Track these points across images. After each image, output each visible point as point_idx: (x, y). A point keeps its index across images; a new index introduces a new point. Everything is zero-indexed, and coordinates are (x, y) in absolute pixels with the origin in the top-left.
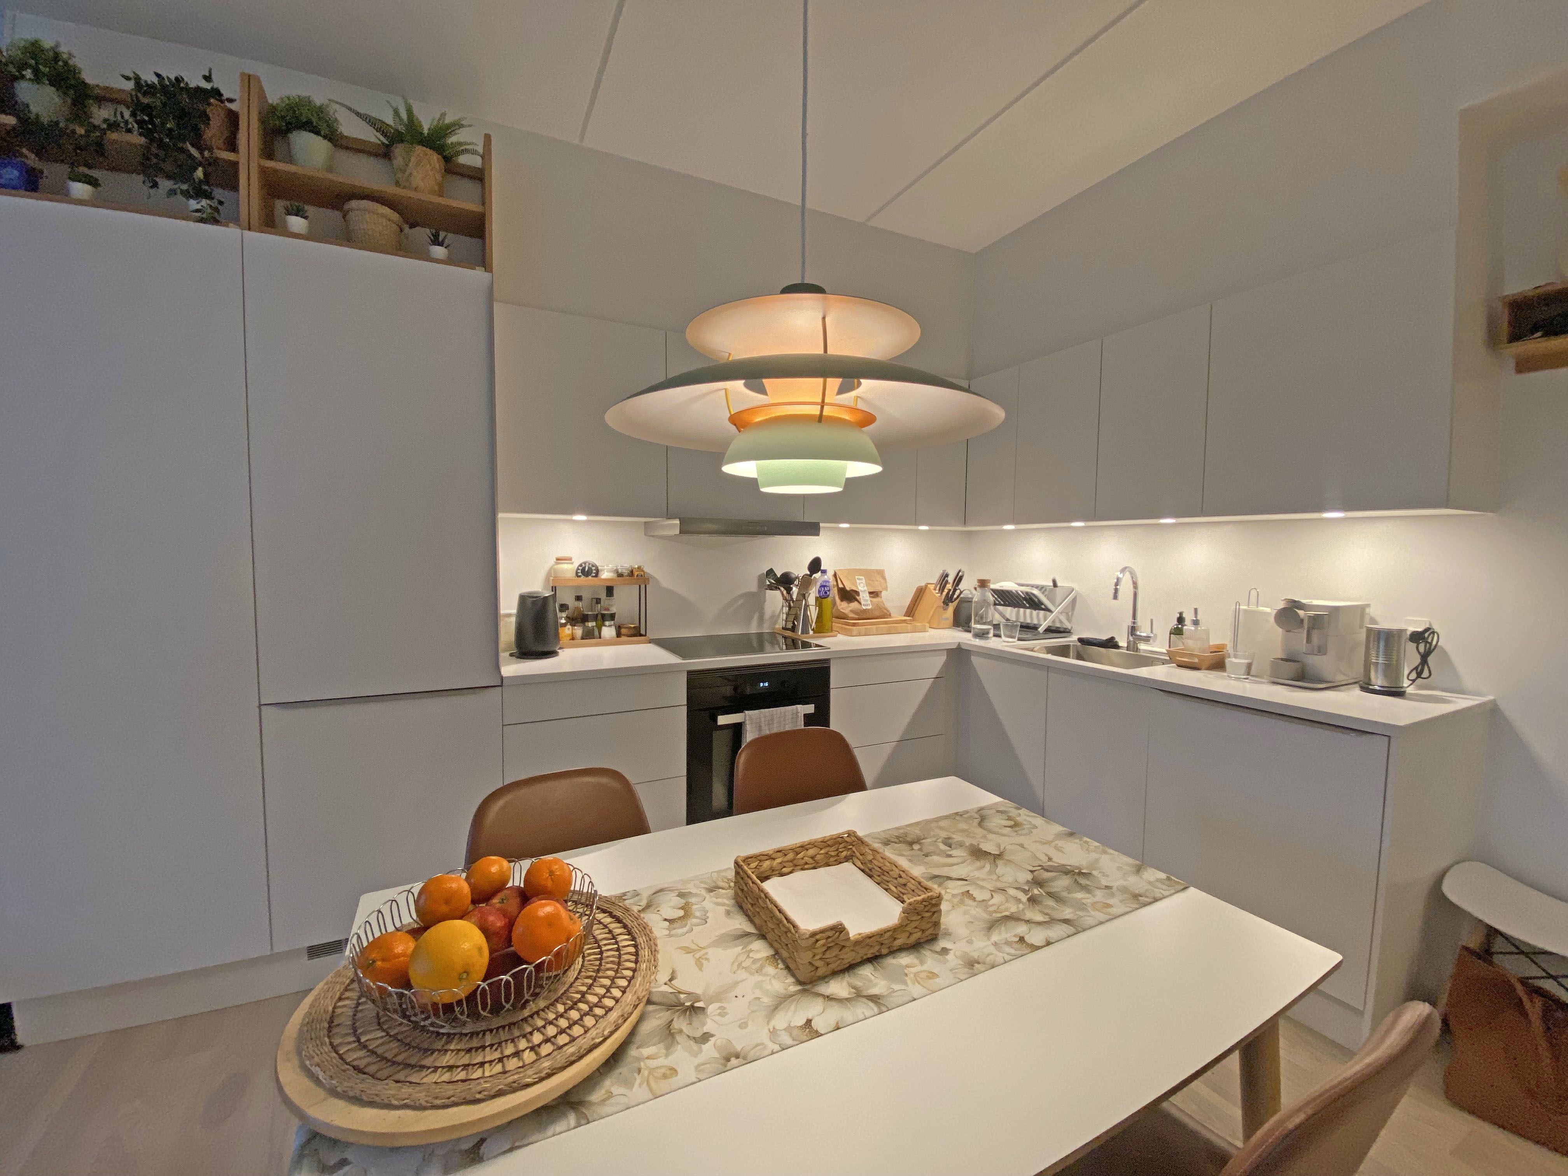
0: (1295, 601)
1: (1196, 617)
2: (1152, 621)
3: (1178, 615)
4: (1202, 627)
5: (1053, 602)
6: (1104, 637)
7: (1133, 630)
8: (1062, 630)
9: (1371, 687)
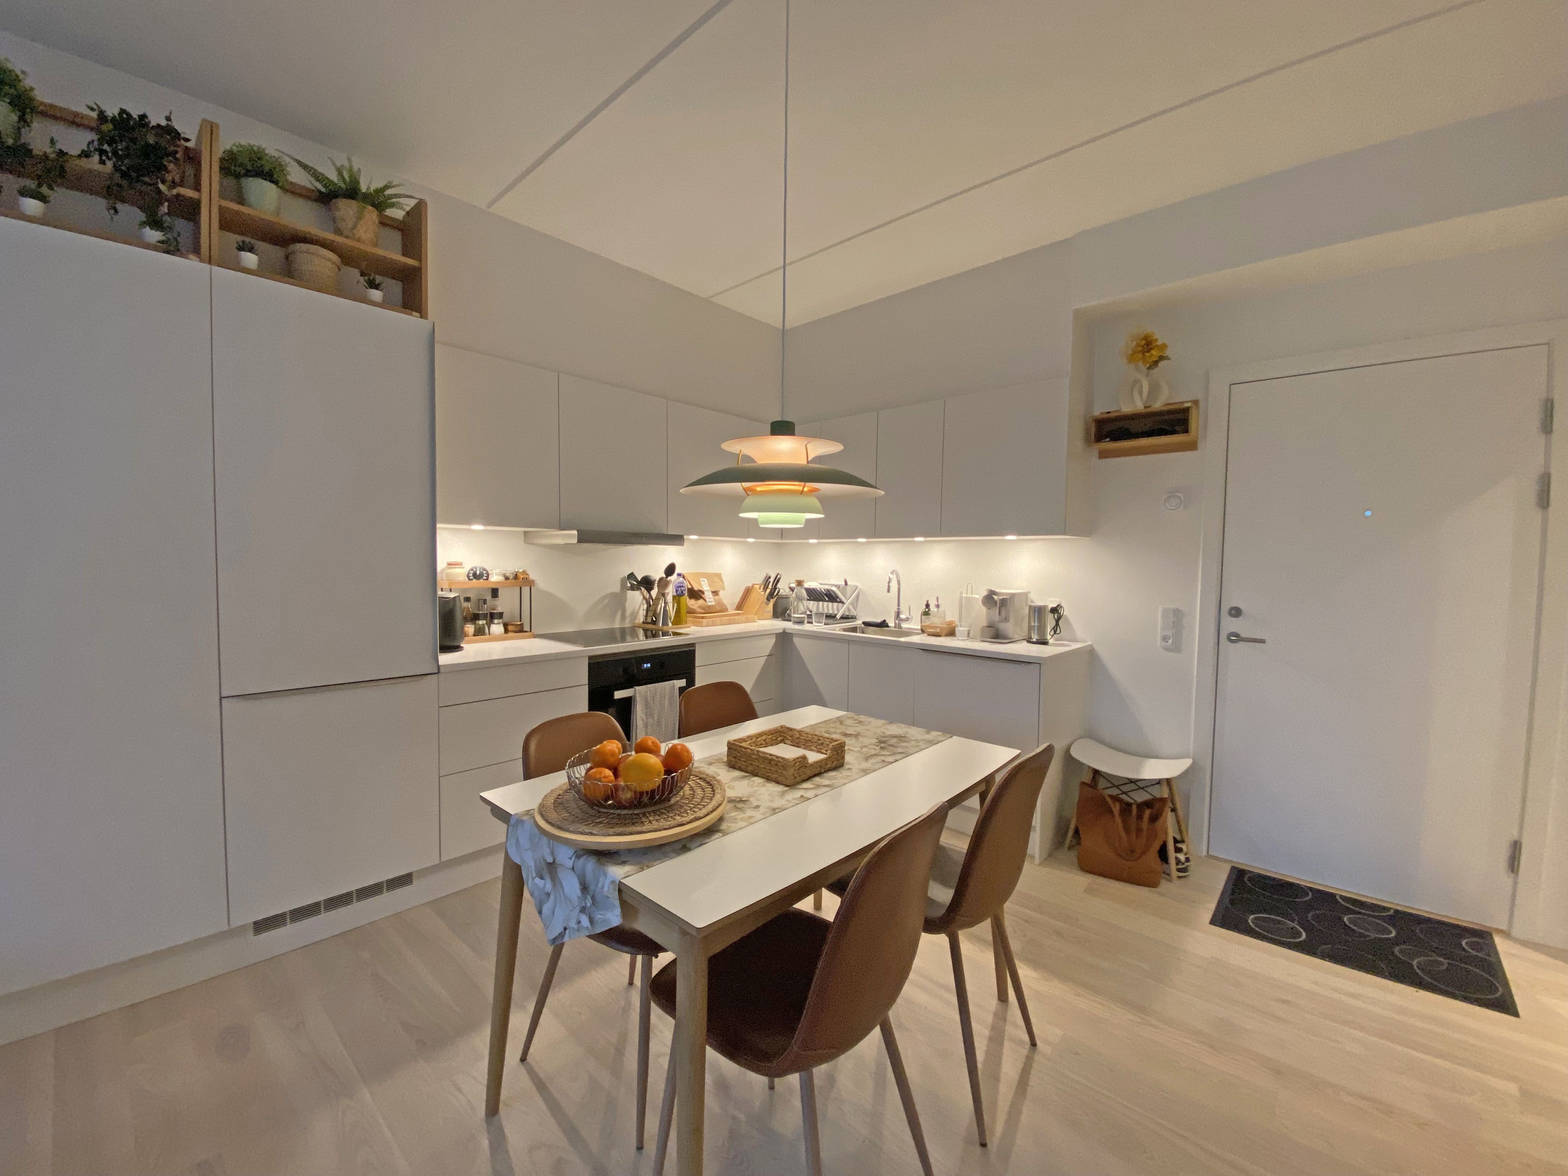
0: (992, 591)
1: (938, 602)
2: (910, 607)
3: (926, 603)
4: (941, 609)
5: (845, 596)
6: (879, 620)
7: (898, 614)
8: (850, 617)
9: (1032, 640)
